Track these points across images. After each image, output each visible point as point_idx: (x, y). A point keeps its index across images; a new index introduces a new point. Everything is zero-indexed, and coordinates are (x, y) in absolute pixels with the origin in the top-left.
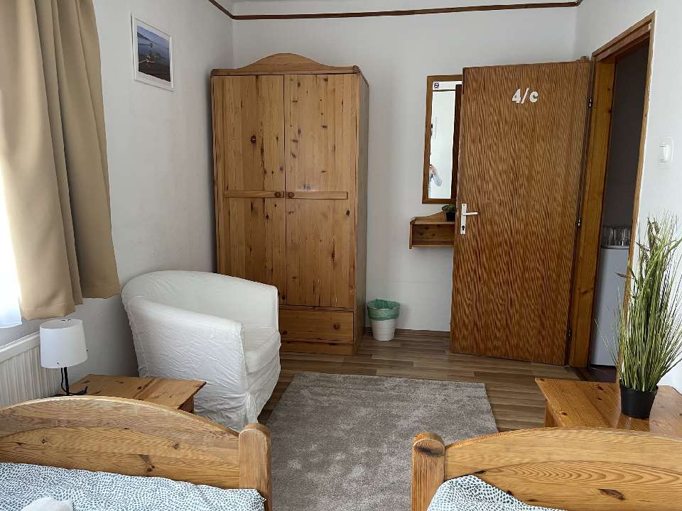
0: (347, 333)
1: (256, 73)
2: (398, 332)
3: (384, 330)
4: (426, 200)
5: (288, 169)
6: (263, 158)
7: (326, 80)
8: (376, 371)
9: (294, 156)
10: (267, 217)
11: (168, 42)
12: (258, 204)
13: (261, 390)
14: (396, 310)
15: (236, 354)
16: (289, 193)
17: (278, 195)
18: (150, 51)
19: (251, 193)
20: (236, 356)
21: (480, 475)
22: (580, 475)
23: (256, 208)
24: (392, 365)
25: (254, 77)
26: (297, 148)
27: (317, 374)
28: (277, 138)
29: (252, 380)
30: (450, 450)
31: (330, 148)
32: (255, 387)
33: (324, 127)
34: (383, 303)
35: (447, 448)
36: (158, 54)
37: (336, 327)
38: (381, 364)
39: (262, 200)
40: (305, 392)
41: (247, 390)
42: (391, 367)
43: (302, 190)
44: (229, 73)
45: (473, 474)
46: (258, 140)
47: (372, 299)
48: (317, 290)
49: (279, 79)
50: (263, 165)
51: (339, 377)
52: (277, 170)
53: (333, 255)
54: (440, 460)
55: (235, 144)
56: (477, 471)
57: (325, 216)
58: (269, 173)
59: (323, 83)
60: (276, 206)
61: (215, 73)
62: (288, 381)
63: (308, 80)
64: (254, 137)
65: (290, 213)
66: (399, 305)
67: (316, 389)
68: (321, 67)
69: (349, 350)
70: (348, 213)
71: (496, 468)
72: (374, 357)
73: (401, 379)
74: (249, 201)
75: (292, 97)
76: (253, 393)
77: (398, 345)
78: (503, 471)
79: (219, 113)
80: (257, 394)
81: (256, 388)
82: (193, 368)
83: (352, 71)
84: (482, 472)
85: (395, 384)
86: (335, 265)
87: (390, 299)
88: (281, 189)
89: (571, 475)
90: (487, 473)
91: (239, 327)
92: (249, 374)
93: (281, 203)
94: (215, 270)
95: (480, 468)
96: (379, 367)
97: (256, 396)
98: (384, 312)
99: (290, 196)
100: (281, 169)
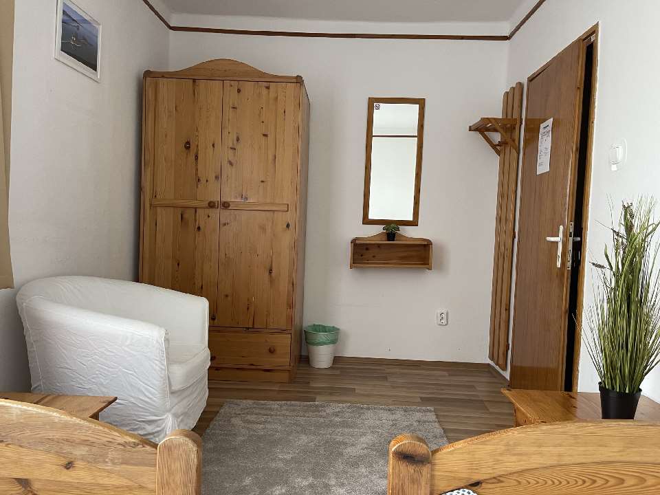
0: (284, 358)
1: (194, 77)
2: (337, 360)
3: (323, 356)
4: (366, 221)
5: (224, 177)
6: (197, 165)
7: (268, 88)
8: (315, 398)
9: (231, 164)
10: (199, 228)
11: (97, 31)
12: (189, 215)
13: (185, 414)
14: (334, 335)
15: (156, 365)
16: (225, 202)
17: (211, 205)
18: (76, 32)
19: (181, 202)
20: (157, 368)
21: (474, 488)
22: (594, 482)
23: (185, 217)
24: (332, 391)
25: (191, 81)
26: (234, 156)
27: (250, 402)
28: (213, 145)
29: (176, 401)
30: (438, 455)
31: (271, 157)
32: (179, 409)
33: (264, 135)
34: (321, 327)
35: (434, 452)
36: (85, 39)
37: (272, 351)
38: (321, 391)
39: (194, 210)
40: (236, 421)
41: (169, 411)
42: (331, 394)
43: (239, 200)
44: (163, 75)
45: (466, 487)
46: (193, 147)
47: (310, 324)
48: (252, 309)
49: (218, 84)
50: (196, 174)
51: (275, 405)
52: (212, 177)
53: (270, 271)
54: (426, 470)
55: (167, 149)
56: (470, 482)
57: (263, 228)
58: (203, 180)
59: (265, 91)
60: (209, 216)
61: (148, 74)
62: (215, 410)
63: (248, 88)
64: (188, 143)
65: (225, 224)
66: (338, 329)
67: (249, 417)
68: (263, 74)
69: (285, 376)
70: (288, 226)
71: (494, 478)
72: (313, 385)
73: (344, 405)
74: (179, 211)
75: (231, 104)
76: (176, 416)
77: (338, 372)
78: (502, 482)
79: (150, 116)
80: (181, 418)
81: (179, 411)
82: (102, 384)
83: (295, 80)
84: (477, 484)
85: (338, 410)
86: (272, 281)
87: (329, 324)
88: (216, 198)
89: (584, 482)
90: (484, 485)
91: (163, 332)
92: (172, 393)
93: (215, 213)
94: (137, 279)
95: (476, 478)
96: (319, 393)
97: (179, 420)
98: (322, 336)
99: (226, 205)
100: (217, 177)
